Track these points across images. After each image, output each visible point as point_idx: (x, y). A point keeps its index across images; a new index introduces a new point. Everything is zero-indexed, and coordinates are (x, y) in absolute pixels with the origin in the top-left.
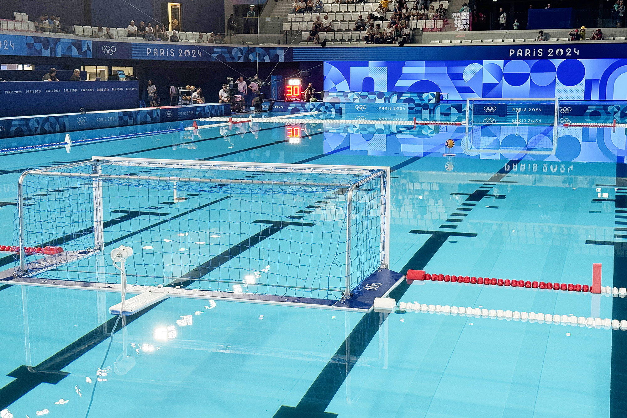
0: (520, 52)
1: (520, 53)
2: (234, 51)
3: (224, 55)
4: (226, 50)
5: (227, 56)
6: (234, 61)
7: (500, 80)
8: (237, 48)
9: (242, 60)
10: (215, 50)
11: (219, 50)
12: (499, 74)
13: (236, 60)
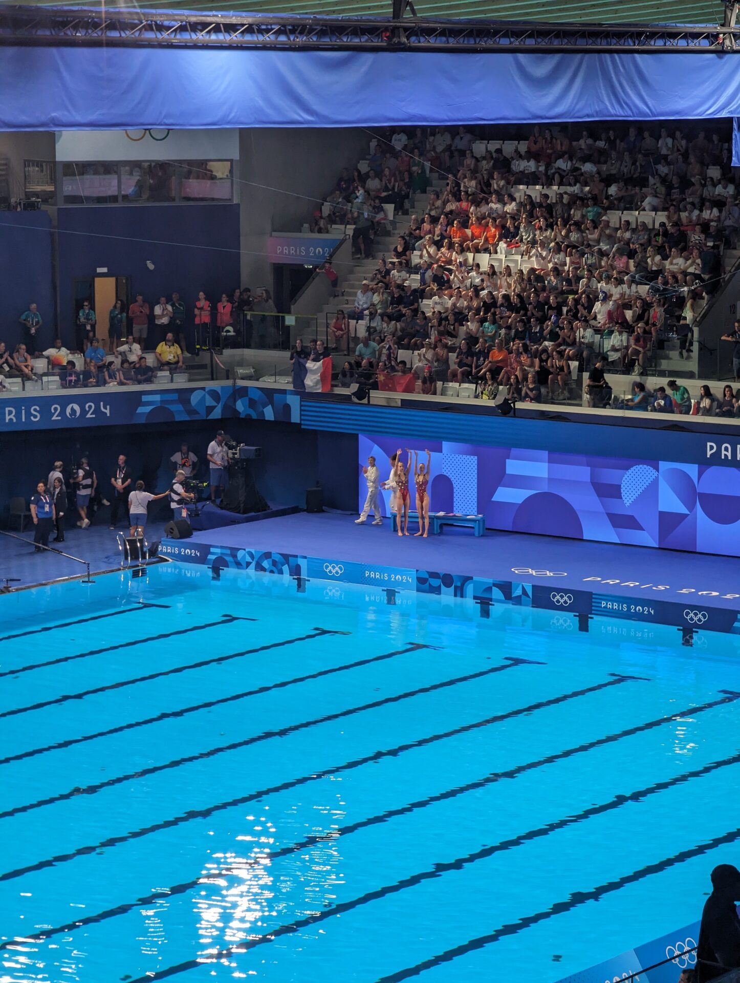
0: (726, 449)
1: (728, 452)
2: (195, 399)
3: (167, 406)
4: (175, 396)
5: (176, 408)
6: (197, 417)
7: (691, 507)
8: (203, 389)
9: (217, 414)
10: (145, 398)
11: (157, 398)
12: (690, 494)
13: (203, 416)
